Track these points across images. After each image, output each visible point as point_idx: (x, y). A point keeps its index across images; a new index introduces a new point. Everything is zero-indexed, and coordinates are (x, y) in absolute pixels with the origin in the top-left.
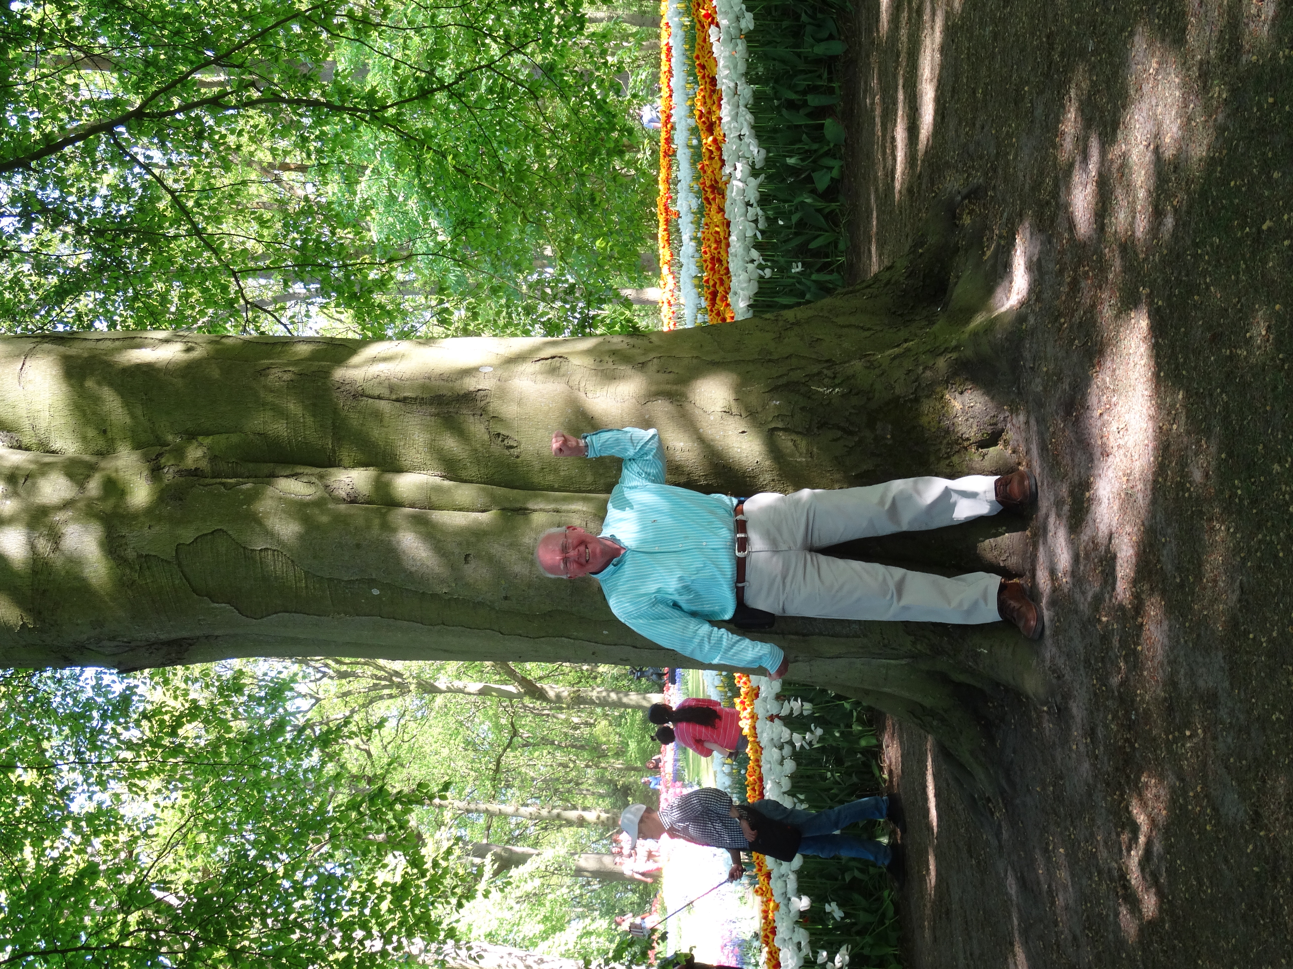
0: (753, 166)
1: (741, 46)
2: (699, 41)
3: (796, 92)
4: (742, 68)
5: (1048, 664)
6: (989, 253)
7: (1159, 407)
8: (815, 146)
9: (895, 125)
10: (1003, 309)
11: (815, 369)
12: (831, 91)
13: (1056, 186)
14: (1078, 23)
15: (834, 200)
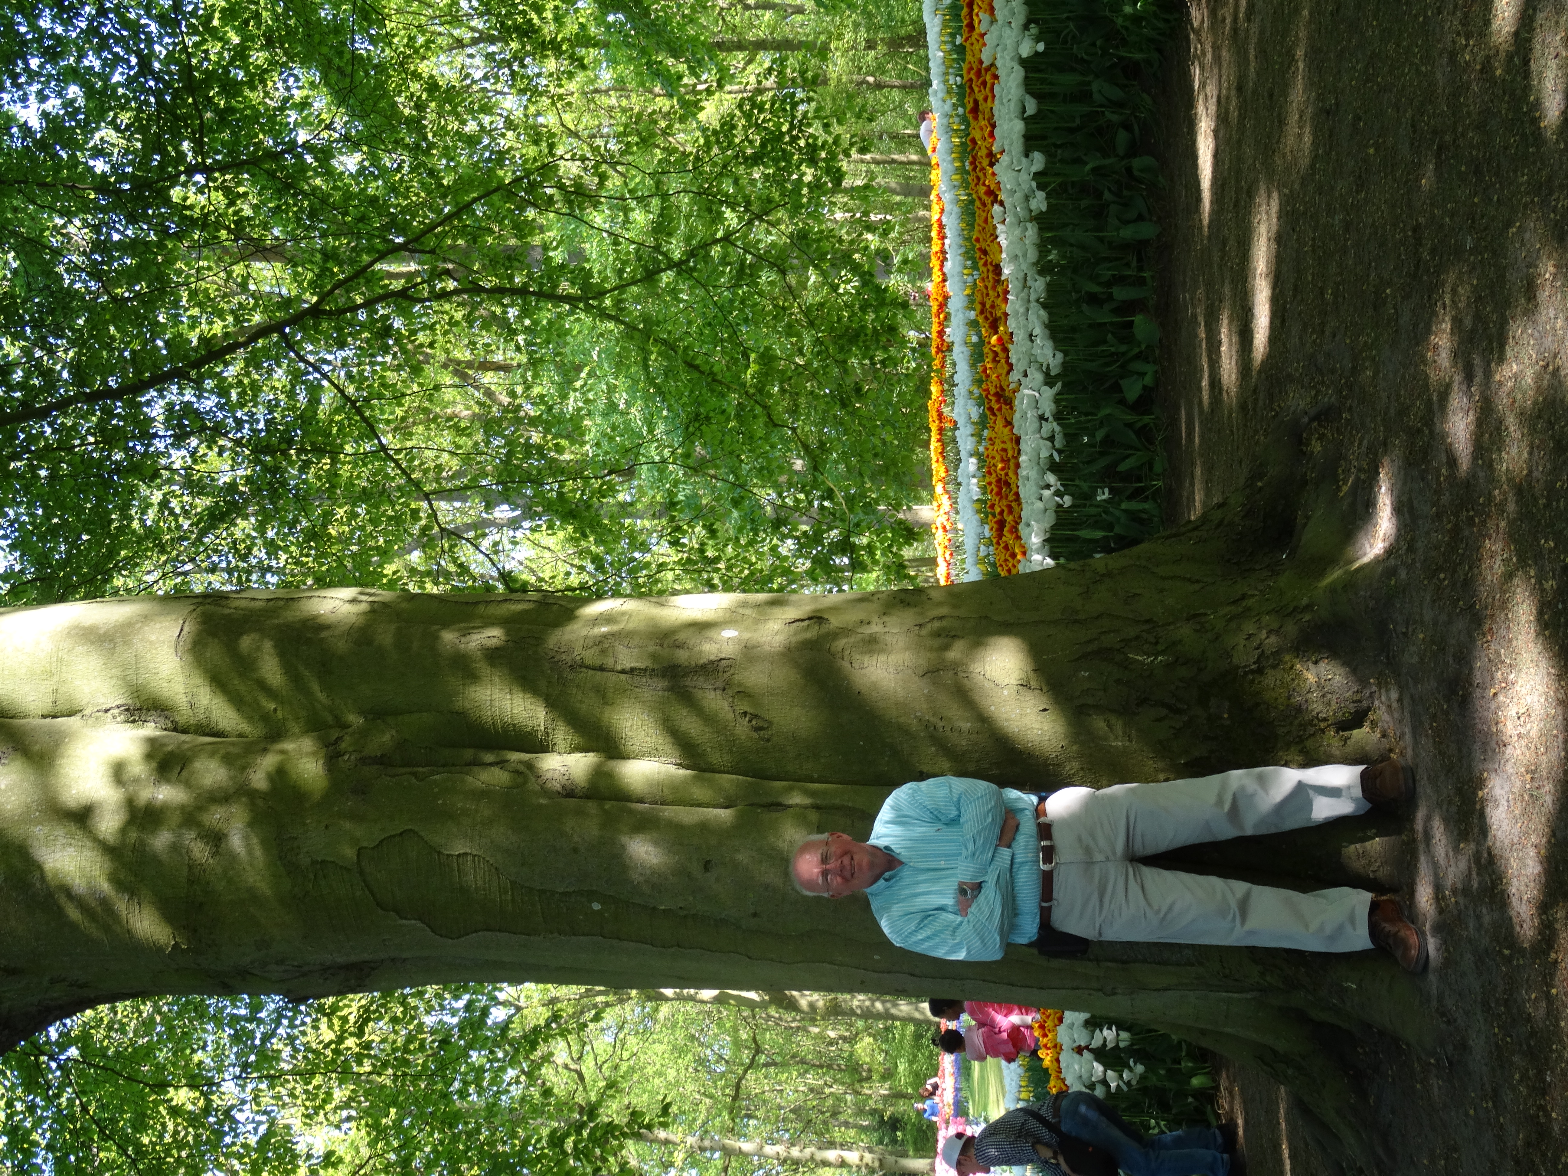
0: (1047, 374)
1: (1032, 231)
2: (979, 221)
3: (1099, 284)
4: (1032, 255)
5: (1434, 1004)
6: (1345, 489)
8: (1123, 348)
10: (1366, 560)
11: (1132, 632)
12: (1142, 282)
13: (1430, 410)
14: (1452, 214)
15: (1148, 412)
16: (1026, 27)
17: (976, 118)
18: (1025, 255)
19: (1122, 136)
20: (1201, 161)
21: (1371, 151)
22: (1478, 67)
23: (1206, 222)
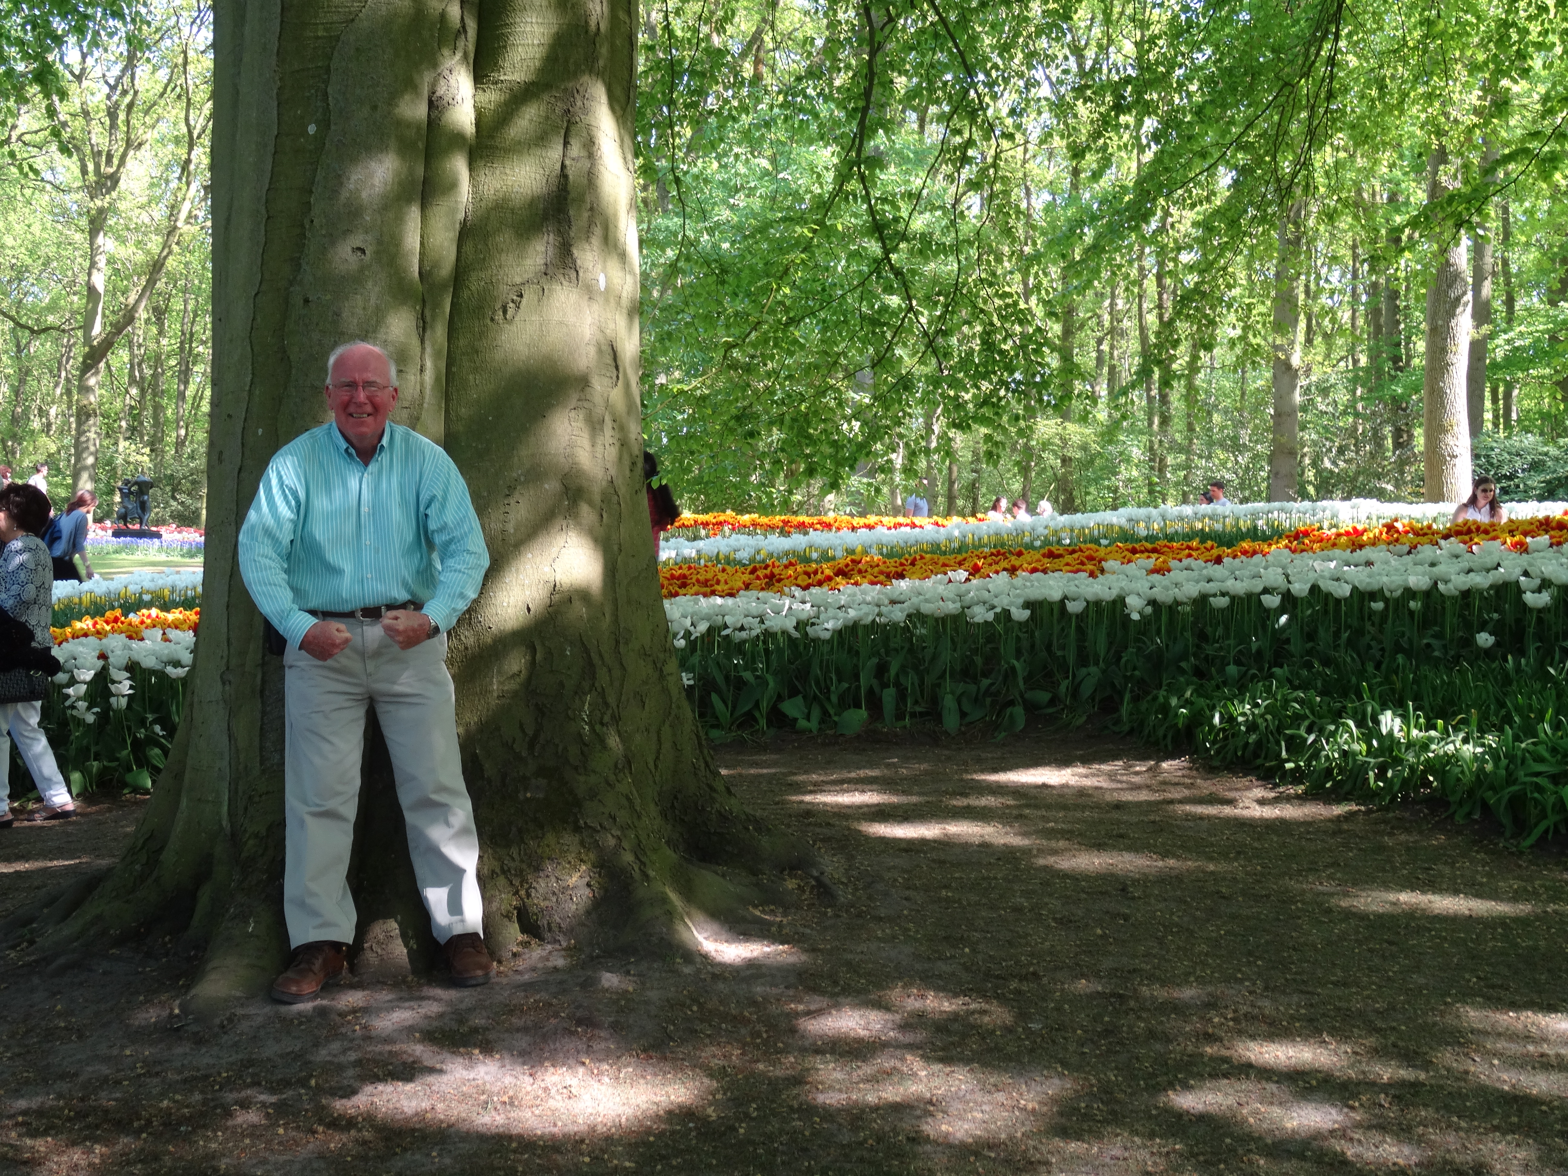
0: (809, 623)
1: (952, 607)
2: (943, 559)
3: (897, 675)
5: (240, 1011)
6: (757, 912)
7: (608, 1139)
8: (834, 698)
9: (879, 792)
10: (695, 933)
11: (612, 700)
12: (900, 716)
13: (859, 992)
14: (1058, 1009)
15: (770, 723)
16: (1152, 602)
17: (1044, 556)
18: (927, 601)
19: (1043, 697)
20: (1032, 771)
21: (1099, 931)
22: (1210, 1031)
23: (976, 777)
